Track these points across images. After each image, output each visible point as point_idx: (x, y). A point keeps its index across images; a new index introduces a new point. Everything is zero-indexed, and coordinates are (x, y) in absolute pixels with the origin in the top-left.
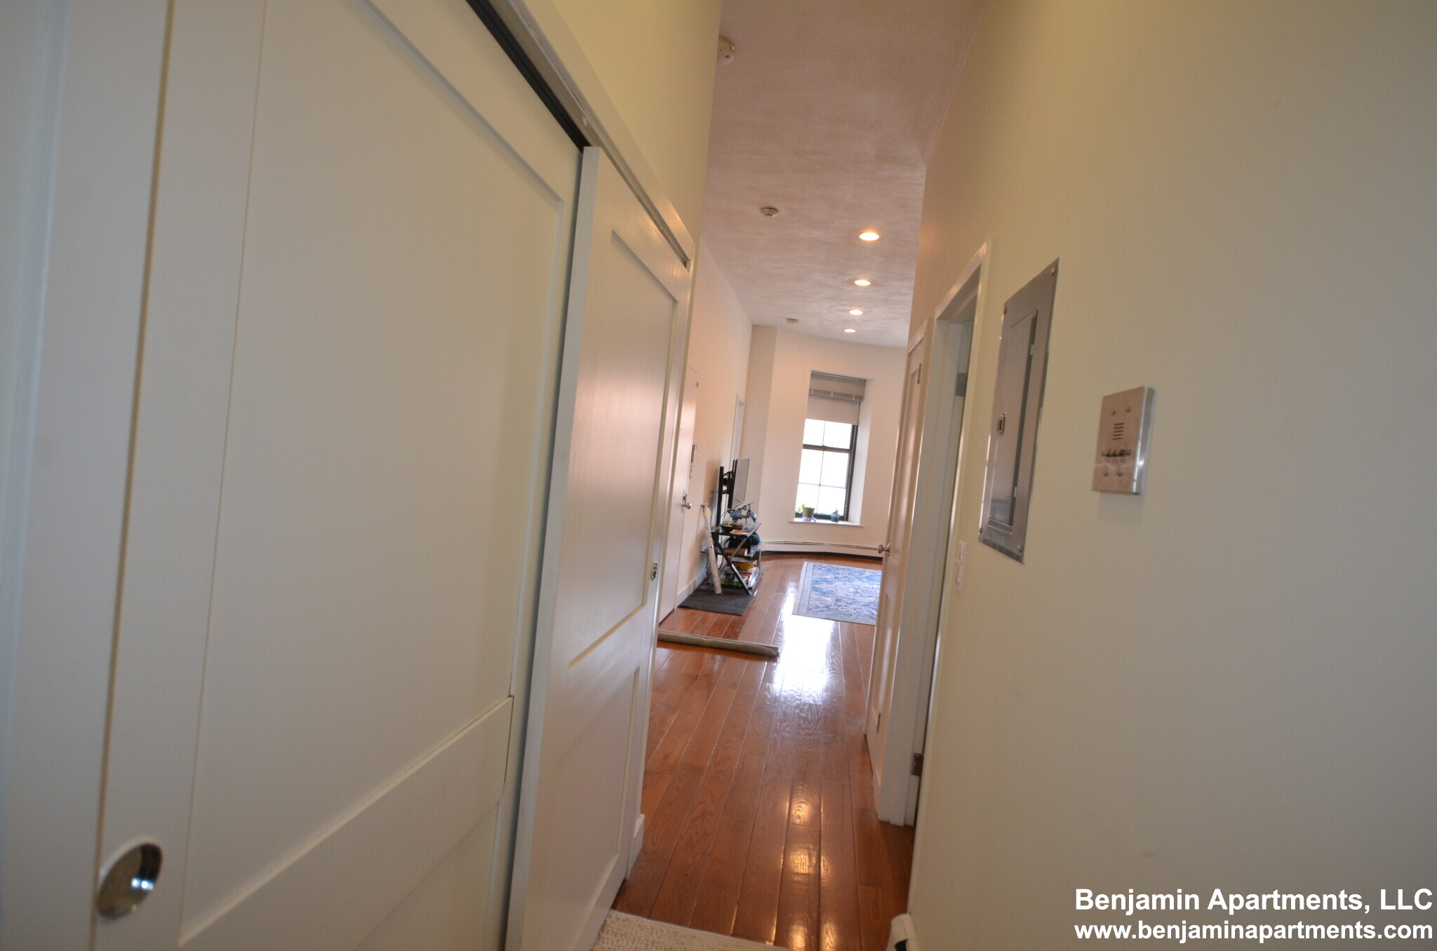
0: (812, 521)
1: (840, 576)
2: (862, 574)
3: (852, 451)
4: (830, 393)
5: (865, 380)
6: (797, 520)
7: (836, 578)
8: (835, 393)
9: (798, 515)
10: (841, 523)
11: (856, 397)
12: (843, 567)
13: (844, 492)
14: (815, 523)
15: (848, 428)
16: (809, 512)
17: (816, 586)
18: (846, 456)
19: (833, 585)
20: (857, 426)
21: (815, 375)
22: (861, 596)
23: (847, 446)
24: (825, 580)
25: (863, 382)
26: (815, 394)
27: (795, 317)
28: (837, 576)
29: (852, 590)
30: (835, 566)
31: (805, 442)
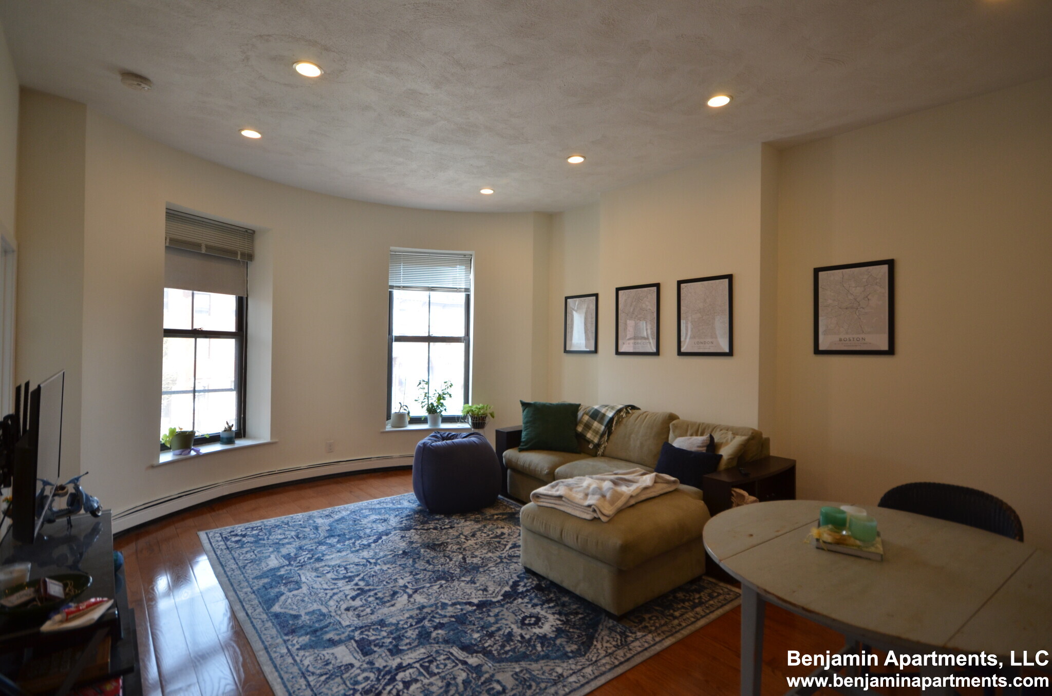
0: (193, 453)
1: (291, 549)
2: (316, 528)
3: (241, 334)
4: (199, 246)
5: (254, 232)
6: (165, 457)
7: (288, 557)
8: (208, 247)
9: (164, 448)
10: (240, 443)
11: (243, 255)
12: (272, 521)
13: (232, 397)
14: (199, 456)
15: (230, 301)
16: (186, 440)
17: (276, 608)
18: (231, 343)
19: (304, 589)
20: (247, 298)
21: (173, 215)
22: (382, 602)
23: (232, 327)
24: (276, 578)
25: (249, 234)
26: (175, 245)
27: (144, 72)
28: (284, 551)
29: (348, 589)
30: (258, 523)
31: (168, 324)
